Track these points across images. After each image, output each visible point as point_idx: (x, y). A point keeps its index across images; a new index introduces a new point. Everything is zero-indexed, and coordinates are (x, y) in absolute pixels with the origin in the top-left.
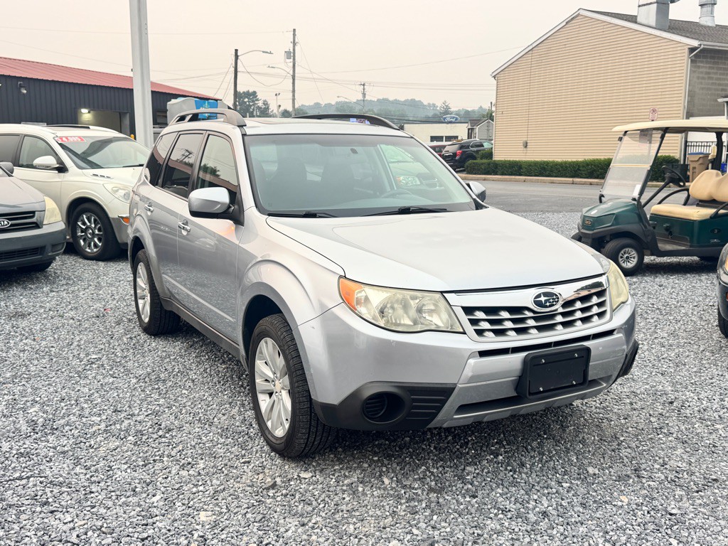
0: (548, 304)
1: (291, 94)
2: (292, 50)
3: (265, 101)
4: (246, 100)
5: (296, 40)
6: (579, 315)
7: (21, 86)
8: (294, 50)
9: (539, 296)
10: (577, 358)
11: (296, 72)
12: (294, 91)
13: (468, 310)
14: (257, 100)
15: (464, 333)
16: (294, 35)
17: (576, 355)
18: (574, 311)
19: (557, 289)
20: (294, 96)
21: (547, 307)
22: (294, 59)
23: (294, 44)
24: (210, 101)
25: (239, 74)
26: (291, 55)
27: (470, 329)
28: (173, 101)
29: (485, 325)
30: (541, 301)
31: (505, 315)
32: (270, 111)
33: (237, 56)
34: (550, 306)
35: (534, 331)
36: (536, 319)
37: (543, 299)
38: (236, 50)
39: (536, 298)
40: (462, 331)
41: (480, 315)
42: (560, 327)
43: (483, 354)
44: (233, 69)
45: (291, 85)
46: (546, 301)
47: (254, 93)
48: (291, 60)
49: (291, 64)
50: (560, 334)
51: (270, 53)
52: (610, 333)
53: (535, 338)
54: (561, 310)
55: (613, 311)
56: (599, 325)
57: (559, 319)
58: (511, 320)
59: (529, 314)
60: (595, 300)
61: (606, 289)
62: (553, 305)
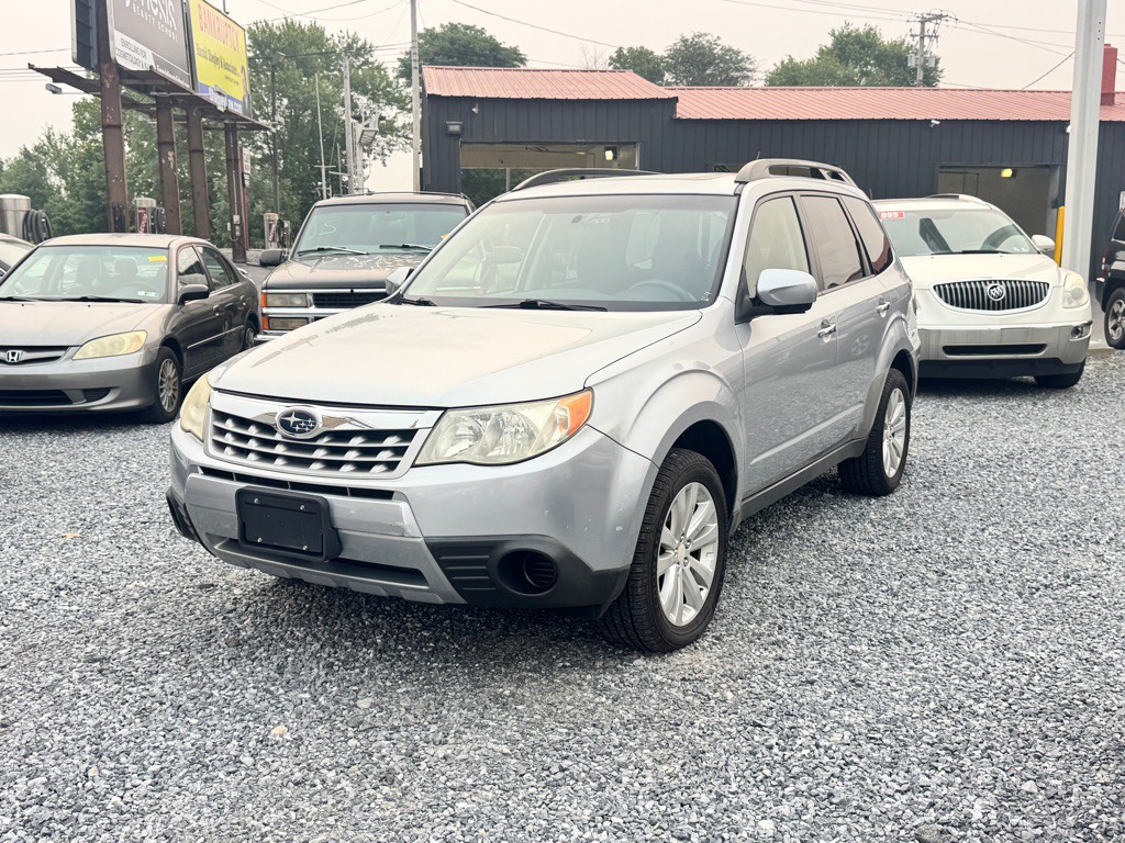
0: (297, 428)
6: (351, 456)
9: (289, 415)
13: (221, 416)
15: (203, 441)
18: (346, 449)
21: (296, 431)
27: (211, 438)
29: (229, 439)
30: (290, 423)
31: (252, 431)
34: (300, 432)
35: (279, 462)
36: (285, 446)
37: (293, 419)
39: (283, 416)
40: (201, 437)
41: (229, 425)
42: (317, 466)
43: (208, 471)
46: (296, 423)
50: (315, 475)
52: (386, 495)
53: (279, 471)
54: (322, 441)
55: (413, 466)
56: (376, 479)
57: (319, 454)
58: (258, 440)
59: (278, 437)
60: (391, 441)
61: (417, 430)
62: (305, 432)
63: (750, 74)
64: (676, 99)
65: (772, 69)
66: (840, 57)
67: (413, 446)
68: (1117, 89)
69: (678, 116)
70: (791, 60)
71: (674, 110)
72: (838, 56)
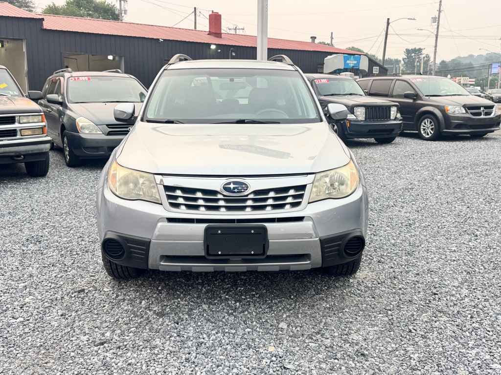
0: (236, 190)
1: (434, 48)
2: (437, 17)
3: (428, 55)
4: (413, 54)
5: (442, 9)
7: (232, 51)
8: (439, 16)
9: (229, 183)
10: (253, 233)
11: (439, 31)
12: (436, 46)
14: (421, 54)
15: (161, 204)
16: (440, 5)
17: (253, 231)
18: (267, 199)
19: (247, 181)
20: (436, 50)
21: (235, 192)
22: (438, 23)
23: (440, 11)
24: (356, 56)
25: (388, 36)
26: (436, 20)
27: (166, 201)
28: (329, 57)
29: (181, 201)
30: (230, 188)
31: (199, 195)
32: (430, 62)
33: (388, 23)
34: (238, 192)
35: (223, 210)
36: (226, 201)
37: (232, 186)
38: (388, 19)
39: (225, 185)
40: (159, 202)
41: (178, 193)
42: (248, 209)
43: (171, 220)
44: (385, 33)
45: (435, 42)
46: (234, 188)
47: (420, 50)
48: (436, 23)
49: (436, 27)
50: (248, 214)
51: (414, 19)
53: (223, 214)
54: (252, 196)
55: (309, 203)
56: (288, 212)
57: (250, 203)
58: (204, 199)
59: (220, 196)
60: (292, 192)
61: (306, 185)
62: (242, 192)
63: (32, 9)
64: (43, 19)
65: (45, 8)
66: (77, 5)
67: (307, 193)
68: (222, 32)
69: (45, 28)
70: (54, 5)
71: (42, 25)
72: (76, 5)
